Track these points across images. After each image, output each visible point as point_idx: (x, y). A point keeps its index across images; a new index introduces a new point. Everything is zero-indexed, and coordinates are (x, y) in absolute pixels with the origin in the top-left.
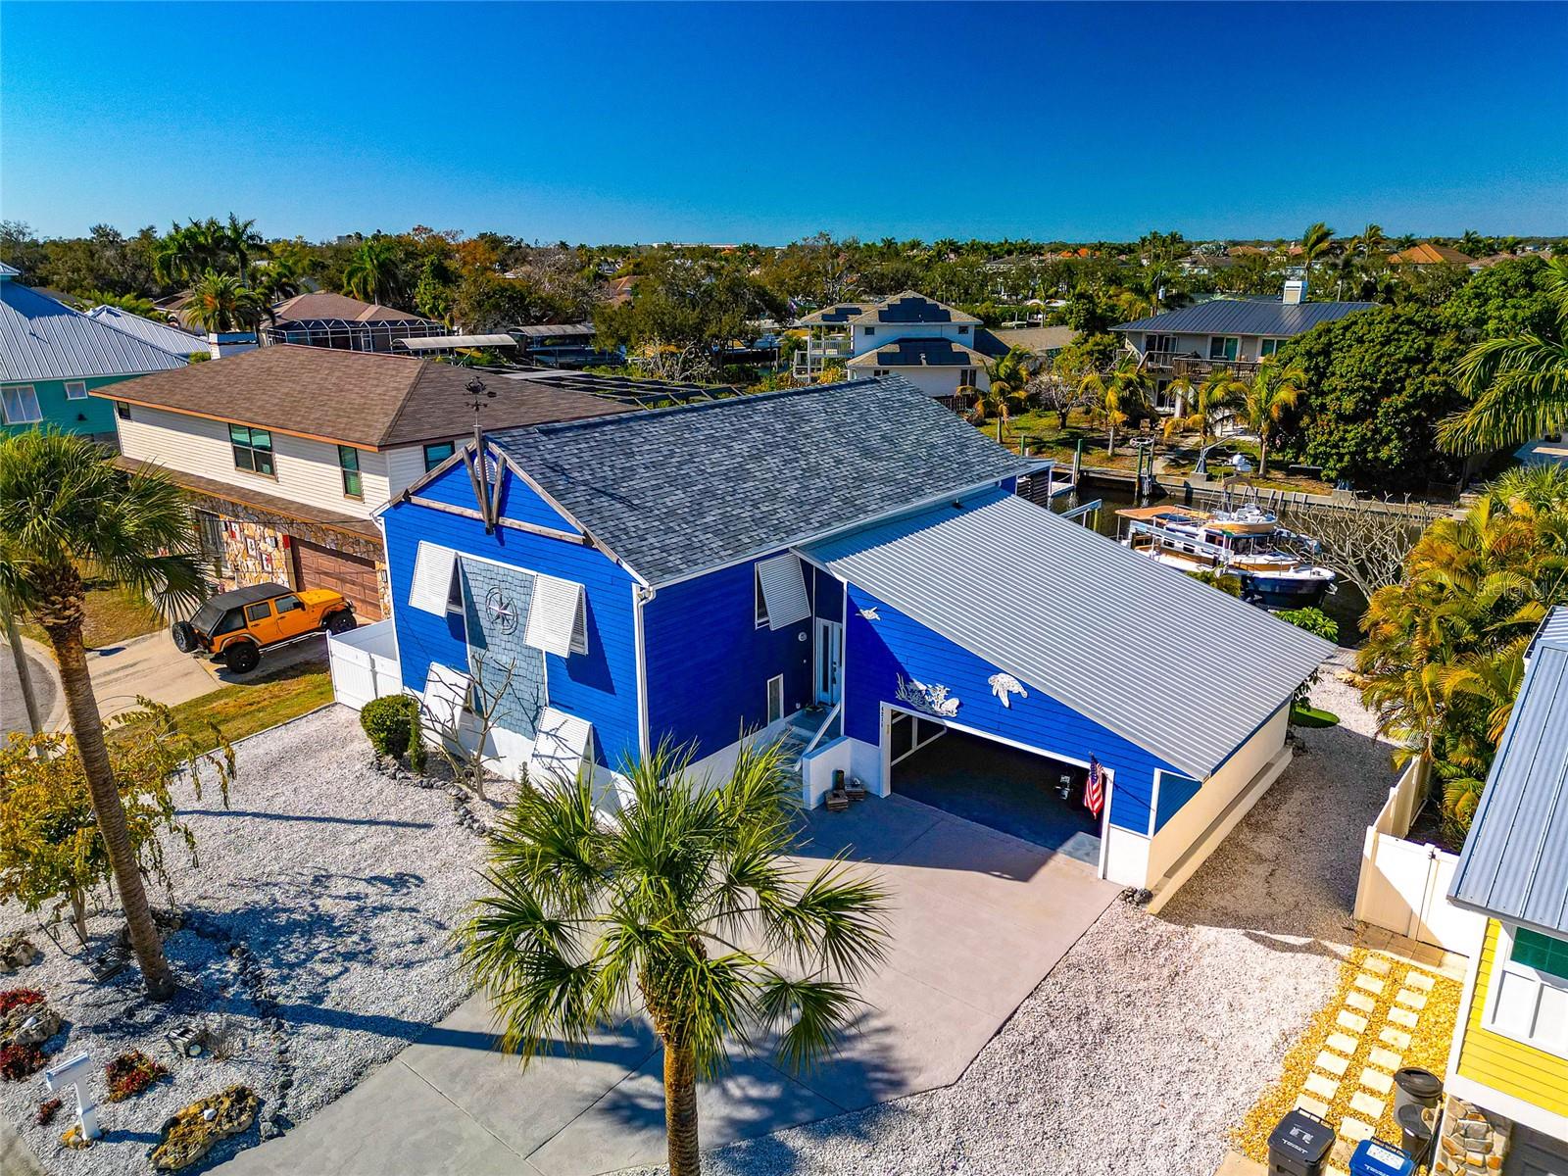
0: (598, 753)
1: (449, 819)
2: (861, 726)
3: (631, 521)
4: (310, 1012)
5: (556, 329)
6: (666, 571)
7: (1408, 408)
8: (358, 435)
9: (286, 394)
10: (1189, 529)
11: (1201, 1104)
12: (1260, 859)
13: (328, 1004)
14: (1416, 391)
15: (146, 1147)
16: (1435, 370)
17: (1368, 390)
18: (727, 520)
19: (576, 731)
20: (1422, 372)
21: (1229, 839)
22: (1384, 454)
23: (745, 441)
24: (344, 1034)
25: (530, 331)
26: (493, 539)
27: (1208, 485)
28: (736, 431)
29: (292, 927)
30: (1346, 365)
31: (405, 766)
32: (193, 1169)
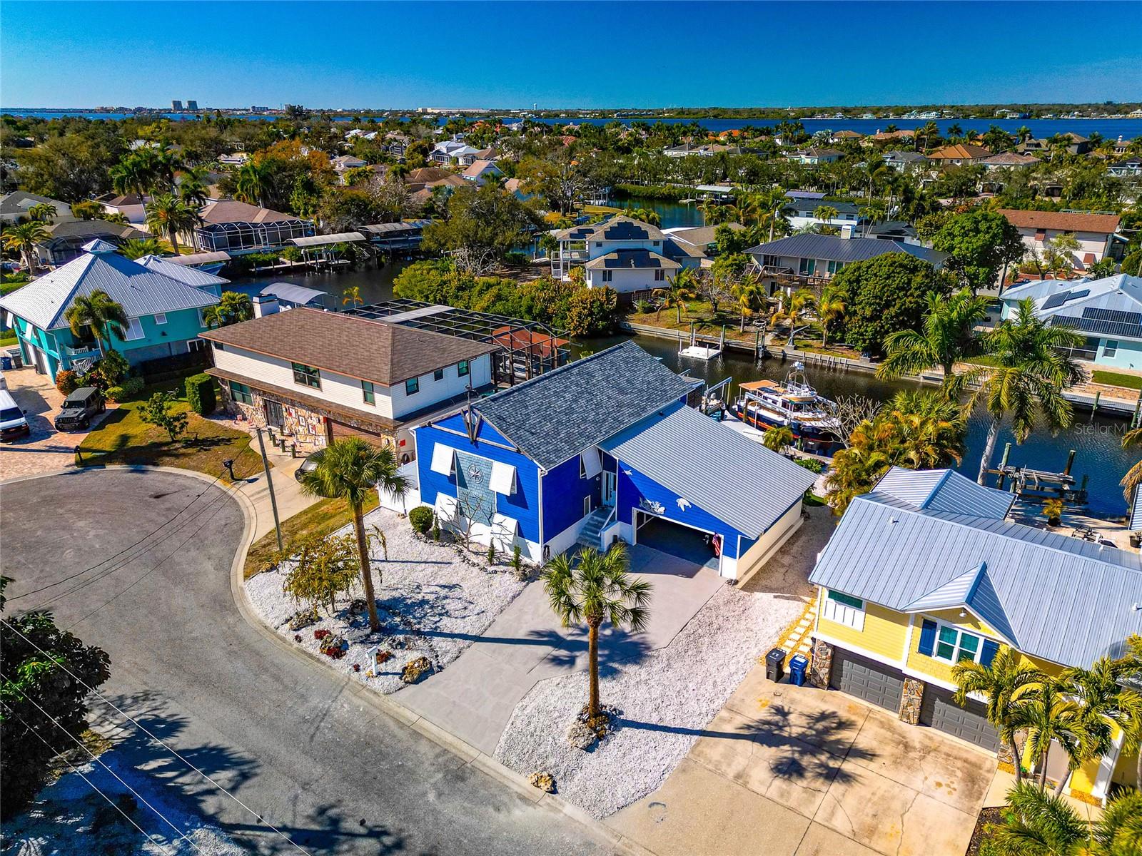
0: (520, 532)
1: (457, 560)
2: (624, 517)
3: (533, 440)
5: (390, 227)
6: (550, 462)
7: (897, 315)
8: (376, 377)
10: (774, 397)
13: (440, 630)
14: (901, 306)
16: (912, 295)
17: (879, 304)
18: (569, 435)
19: (511, 524)
20: (905, 295)
23: (570, 392)
24: (450, 640)
26: (473, 446)
27: (795, 352)
28: (565, 387)
29: (414, 604)
30: (868, 289)
31: (430, 537)
32: (416, 682)
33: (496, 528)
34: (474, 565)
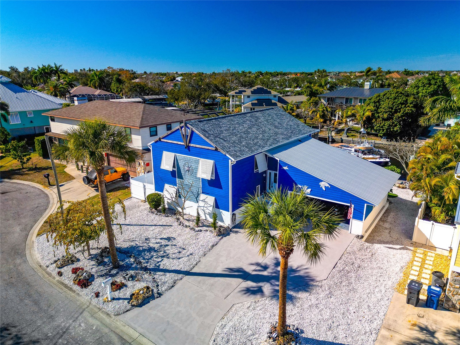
0: (217, 206)
1: (176, 224)
3: (226, 144)
4: (157, 269)
5: (154, 97)
6: (237, 157)
7: (402, 116)
8: (132, 124)
9: (105, 114)
10: (349, 149)
11: (385, 283)
12: (386, 229)
13: (161, 267)
14: (404, 112)
15: (126, 302)
16: (408, 106)
17: (391, 112)
18: (248, 144)
19: (211, 200)
20: (405, 107)
21: (377, 224)
22: (395, 129)
23: (246, 124)
24: (168, 274)
25: (146, 97)
26: (187, 150)
27: (347, 138)
28: (244, 121)
29: (144, 250)
30: (385, 105)
31: (159, 211)
32: (140, 305)
33: (201, 204)
34: (186, 226)
